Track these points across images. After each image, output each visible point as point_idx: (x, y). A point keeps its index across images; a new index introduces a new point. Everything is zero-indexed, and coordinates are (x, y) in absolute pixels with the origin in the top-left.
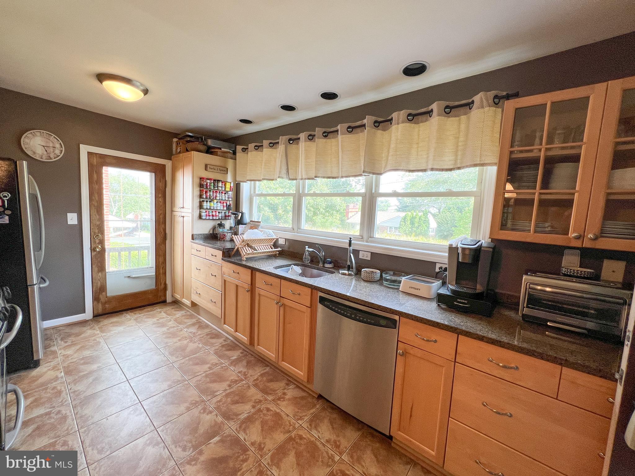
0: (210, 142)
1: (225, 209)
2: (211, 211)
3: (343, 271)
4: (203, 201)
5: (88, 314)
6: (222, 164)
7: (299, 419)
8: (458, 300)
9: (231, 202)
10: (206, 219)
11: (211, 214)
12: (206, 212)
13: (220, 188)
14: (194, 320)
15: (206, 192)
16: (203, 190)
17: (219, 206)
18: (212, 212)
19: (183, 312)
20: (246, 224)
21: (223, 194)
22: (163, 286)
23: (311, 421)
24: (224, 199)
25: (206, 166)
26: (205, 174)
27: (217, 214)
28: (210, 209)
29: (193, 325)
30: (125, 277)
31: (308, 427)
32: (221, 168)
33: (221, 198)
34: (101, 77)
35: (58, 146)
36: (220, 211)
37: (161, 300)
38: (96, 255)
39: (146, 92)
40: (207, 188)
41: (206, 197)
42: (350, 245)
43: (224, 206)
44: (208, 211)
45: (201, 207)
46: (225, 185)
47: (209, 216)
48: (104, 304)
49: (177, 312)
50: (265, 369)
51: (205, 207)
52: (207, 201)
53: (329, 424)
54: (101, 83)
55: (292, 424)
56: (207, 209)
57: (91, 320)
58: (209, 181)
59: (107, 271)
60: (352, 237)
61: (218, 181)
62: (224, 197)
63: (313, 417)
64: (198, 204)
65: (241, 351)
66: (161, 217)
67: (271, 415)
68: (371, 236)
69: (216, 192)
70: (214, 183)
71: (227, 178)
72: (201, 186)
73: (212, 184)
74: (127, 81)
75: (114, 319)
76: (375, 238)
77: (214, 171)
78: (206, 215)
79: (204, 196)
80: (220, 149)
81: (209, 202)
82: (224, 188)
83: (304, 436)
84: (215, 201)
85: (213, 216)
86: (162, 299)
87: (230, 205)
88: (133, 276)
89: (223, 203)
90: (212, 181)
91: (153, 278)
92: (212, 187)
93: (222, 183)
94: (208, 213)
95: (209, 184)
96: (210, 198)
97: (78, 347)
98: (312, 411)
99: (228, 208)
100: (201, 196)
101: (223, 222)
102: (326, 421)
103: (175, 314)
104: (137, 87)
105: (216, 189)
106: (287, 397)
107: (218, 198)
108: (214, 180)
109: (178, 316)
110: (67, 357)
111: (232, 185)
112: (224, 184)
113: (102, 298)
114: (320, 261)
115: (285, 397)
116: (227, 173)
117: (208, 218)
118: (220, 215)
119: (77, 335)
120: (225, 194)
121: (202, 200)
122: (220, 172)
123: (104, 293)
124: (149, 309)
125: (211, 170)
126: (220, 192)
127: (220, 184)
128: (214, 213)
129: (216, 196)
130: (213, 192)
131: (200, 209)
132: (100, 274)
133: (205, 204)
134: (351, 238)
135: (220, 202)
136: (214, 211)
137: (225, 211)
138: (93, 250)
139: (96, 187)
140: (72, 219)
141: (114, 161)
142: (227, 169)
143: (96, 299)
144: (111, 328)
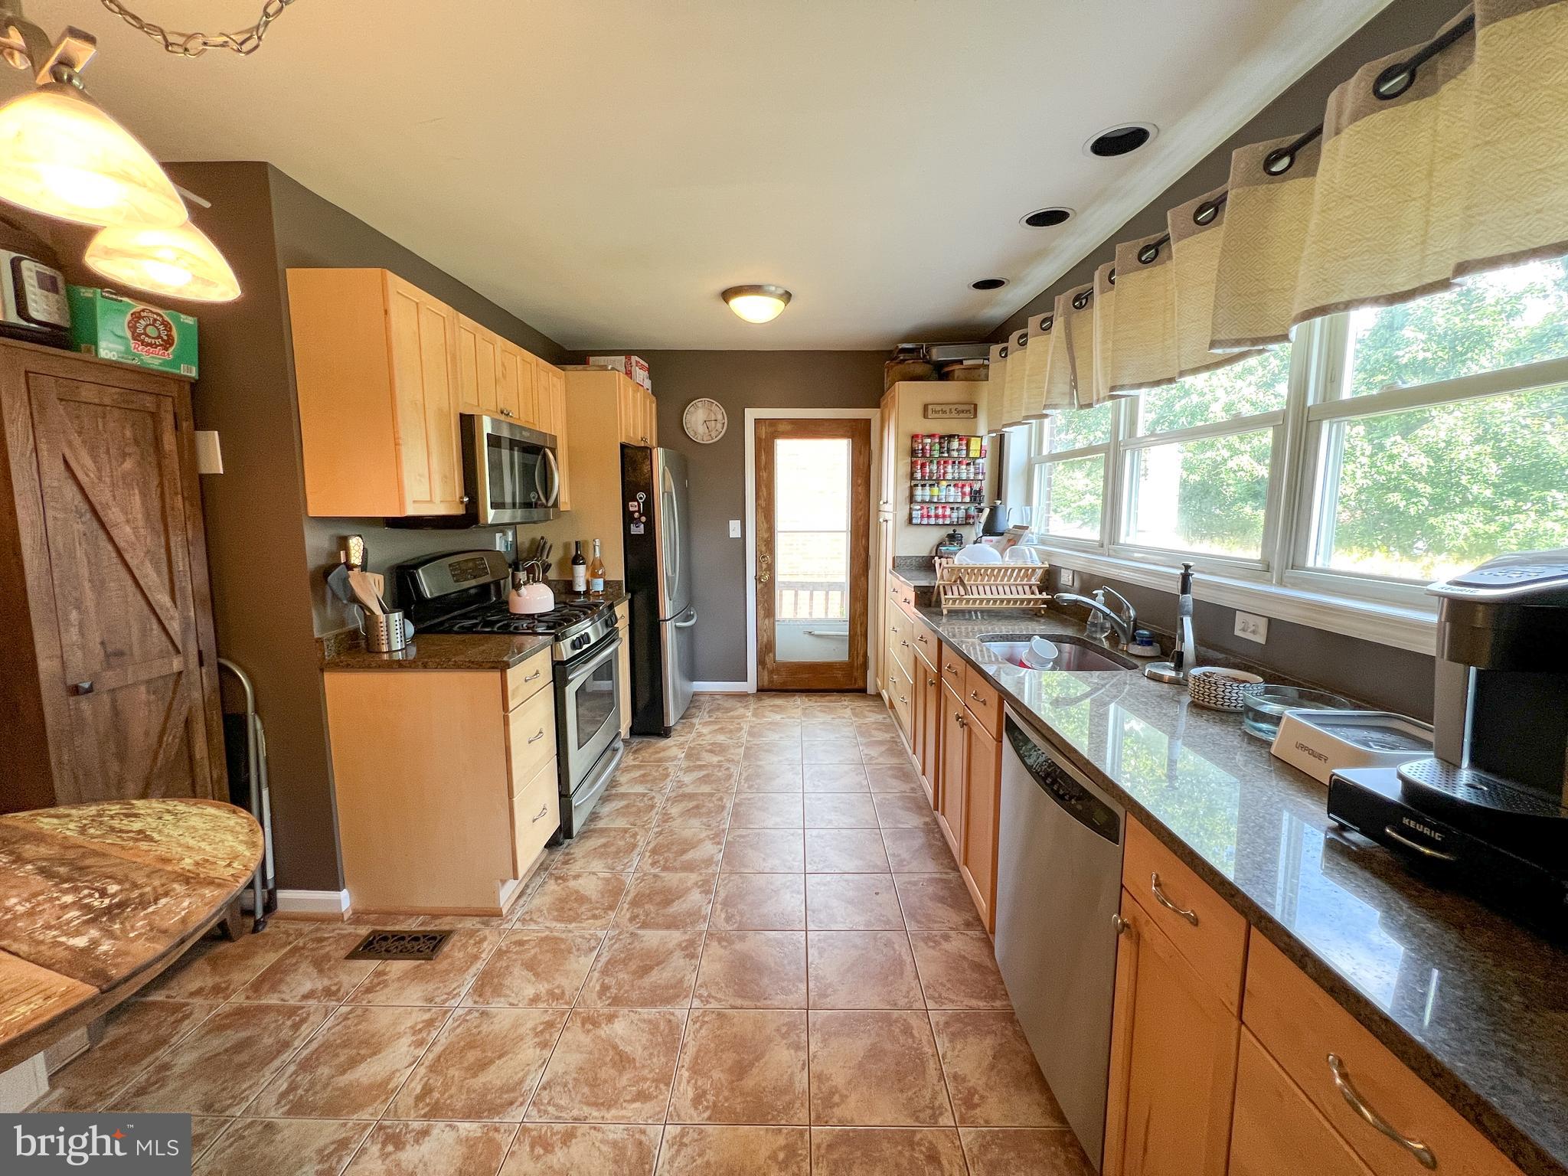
0: (938, 354)
1: (967, 499)
2: (933, 507)
3: (1154, 670)
4: (916, 485)
5: (750, 685)
6: (963, 398)
7: (932, 998)
8: (1406, 821)
9: (986, 486)
10: (921, 524)
11: (932, 513)
12: (922, 508)
13: (955, 454)
14: (887, 736)
15: (923, 466)
16: (916, 462)
17: (954, 494)
18: (936, 508)
19: (880, 717)
20: (1002, 534)
21: (964, 467)
22: (861, 659)
23: (956, 1018)
24: (964, 476)
25: (926, 407)
26: (923, 426)
27: (948, 512)
28: (931, 502)
29: (881, 743)
30: (805, 633)
31: (937, 1024)
32: (961, 407)
33: (956, 475)
34: (727, 295)
35: (720, 417)
36: (956, 506)
37: (856, 687)
38: (761, 589)
39: (787, 296)
40: (924, 456)
41: (923, 477)
42: (1185, 588)
43: (964, 494)
44: (925, 506)
45: (912, 499)
46: (968, 445)
47: (929, 517)
48: (771, 672)
49: (871, 714)
50: (946, 873)
51: (919, 499)
52: (923, 486)
53: (990, 1052)
54: (727, 302)
55: (911, 995)
56: (923, 502)
57: (753, 695)
58: (928, 441)
59: (777, 617)
60: (1191, 564)
61: (951, 437)
62: (965, 472)
63: (967, 1015)
64: (907, 493)
65: (927, 819)
66: (861, 523)
67: (885, 955)
68: (1296, 564)
69: (945, 462)
70: (940, 443)
71: (976, 428)
72: (913, 452)
73: (937, 447)
74: (755, 289)
75: (779, 701)
76: (1309, 569)
77: (944, 416)
78: (922, 517)
79: (919, 475)
80: (961, 362)
81: (927, 488)
82: (964, 452)
83: (915, 1032)
84: (944, 484)
85: (937, 516)
86: (860, 684)
87: (980, 491)
88: (816, 633)
89: (963, 486)
90: (937, 440)
91: (843, 640)
92: (936, 454)
93: (960, 440)
94: (925, 510)
95: (928, 447)
96: (930, 479)
97: (717, 727)
98: (974, 1003)
99: (976, 496)
100: (912, 477)
101: (961, 531)
102: (989, 1041)
103: (866, 717)
104: (770, 294)
105: (946, 455)
106: (946, 946)
107: (949, 476)
108: (941, 437)
109: (867, 720)
110: (700, 735)
111: (985, 442)
112: (964, 442)
113: (768, 660)
114: (1121, 635)
115: (943, 942)
116: (975, 416)
117: (925, 521)
118: (955, 515)
119: (728, 710)
120: (968, 464)
121: (914, 482)
122: (956, 416)
123: (771, 655)
124: (833, 698)
125: (937, 416)
126: (954, 462)
127: (955, 444)
128: (940, 512)
129: (945, 473)
130: (938, 463)
131: (911, 503)
132: (767, 621)
133: (919, 491)
134: (1187, 567)
135: (955, 486)
136: (940, 506)
137: (967, 506)
138: (758, 579)
139: (764, 475)
140: (734, 528)
141: (788, 427)
142: (976, 405)
143: (761, 662)
144: (767, 713)
